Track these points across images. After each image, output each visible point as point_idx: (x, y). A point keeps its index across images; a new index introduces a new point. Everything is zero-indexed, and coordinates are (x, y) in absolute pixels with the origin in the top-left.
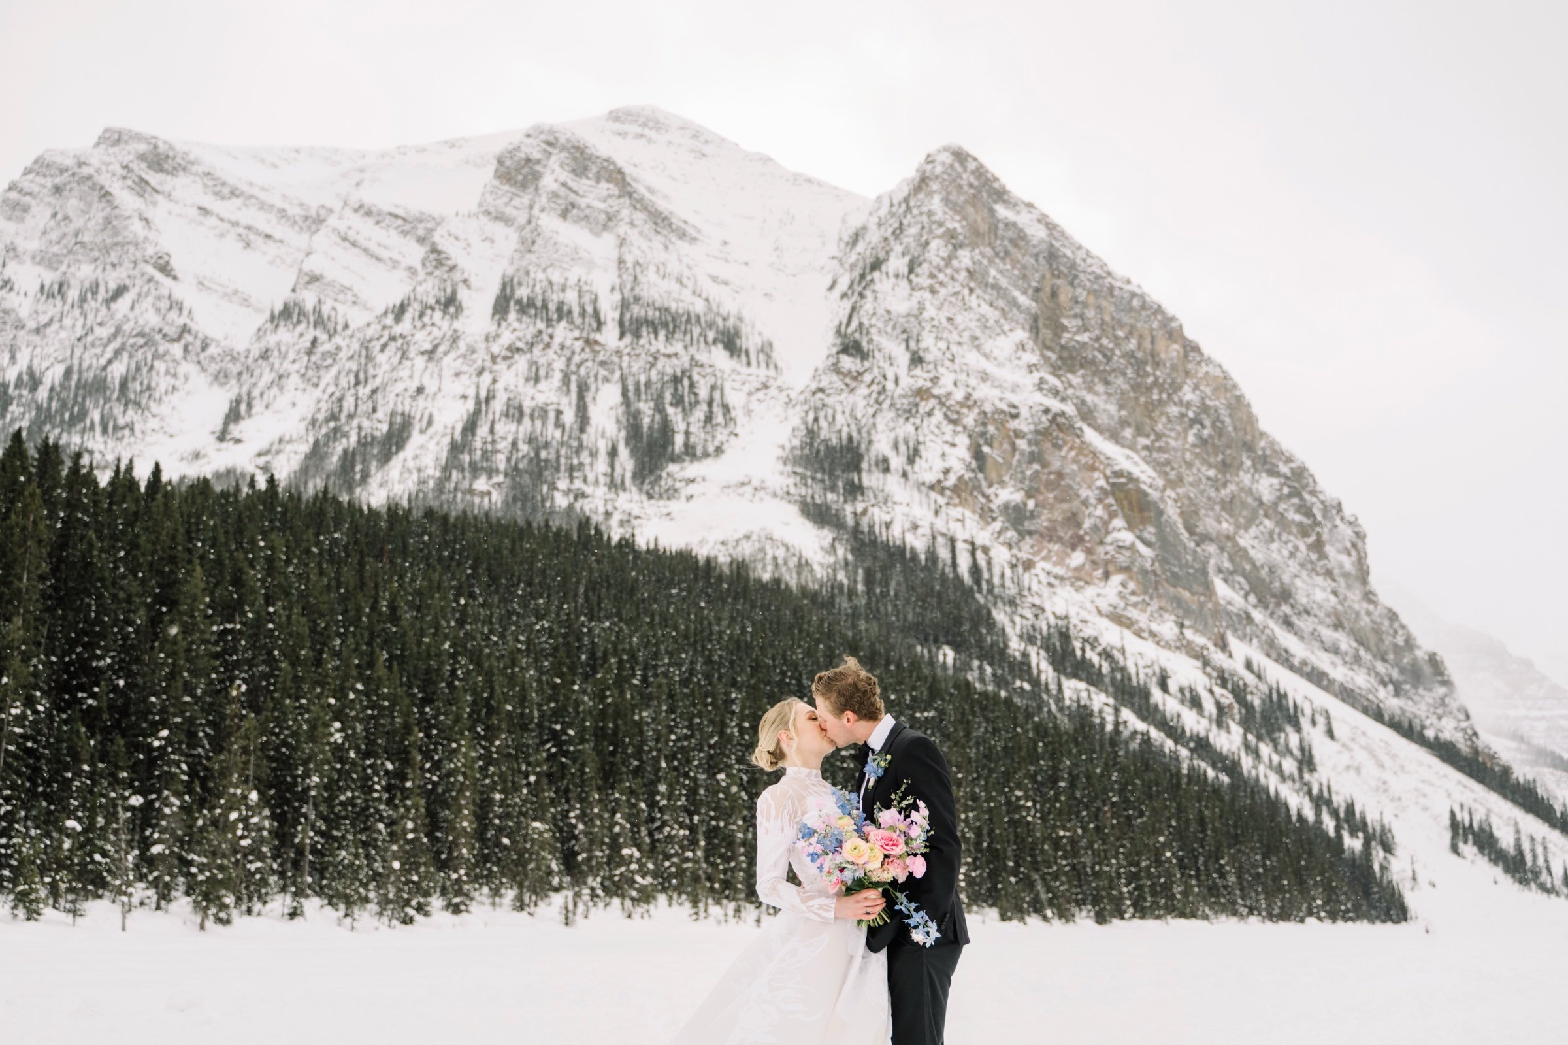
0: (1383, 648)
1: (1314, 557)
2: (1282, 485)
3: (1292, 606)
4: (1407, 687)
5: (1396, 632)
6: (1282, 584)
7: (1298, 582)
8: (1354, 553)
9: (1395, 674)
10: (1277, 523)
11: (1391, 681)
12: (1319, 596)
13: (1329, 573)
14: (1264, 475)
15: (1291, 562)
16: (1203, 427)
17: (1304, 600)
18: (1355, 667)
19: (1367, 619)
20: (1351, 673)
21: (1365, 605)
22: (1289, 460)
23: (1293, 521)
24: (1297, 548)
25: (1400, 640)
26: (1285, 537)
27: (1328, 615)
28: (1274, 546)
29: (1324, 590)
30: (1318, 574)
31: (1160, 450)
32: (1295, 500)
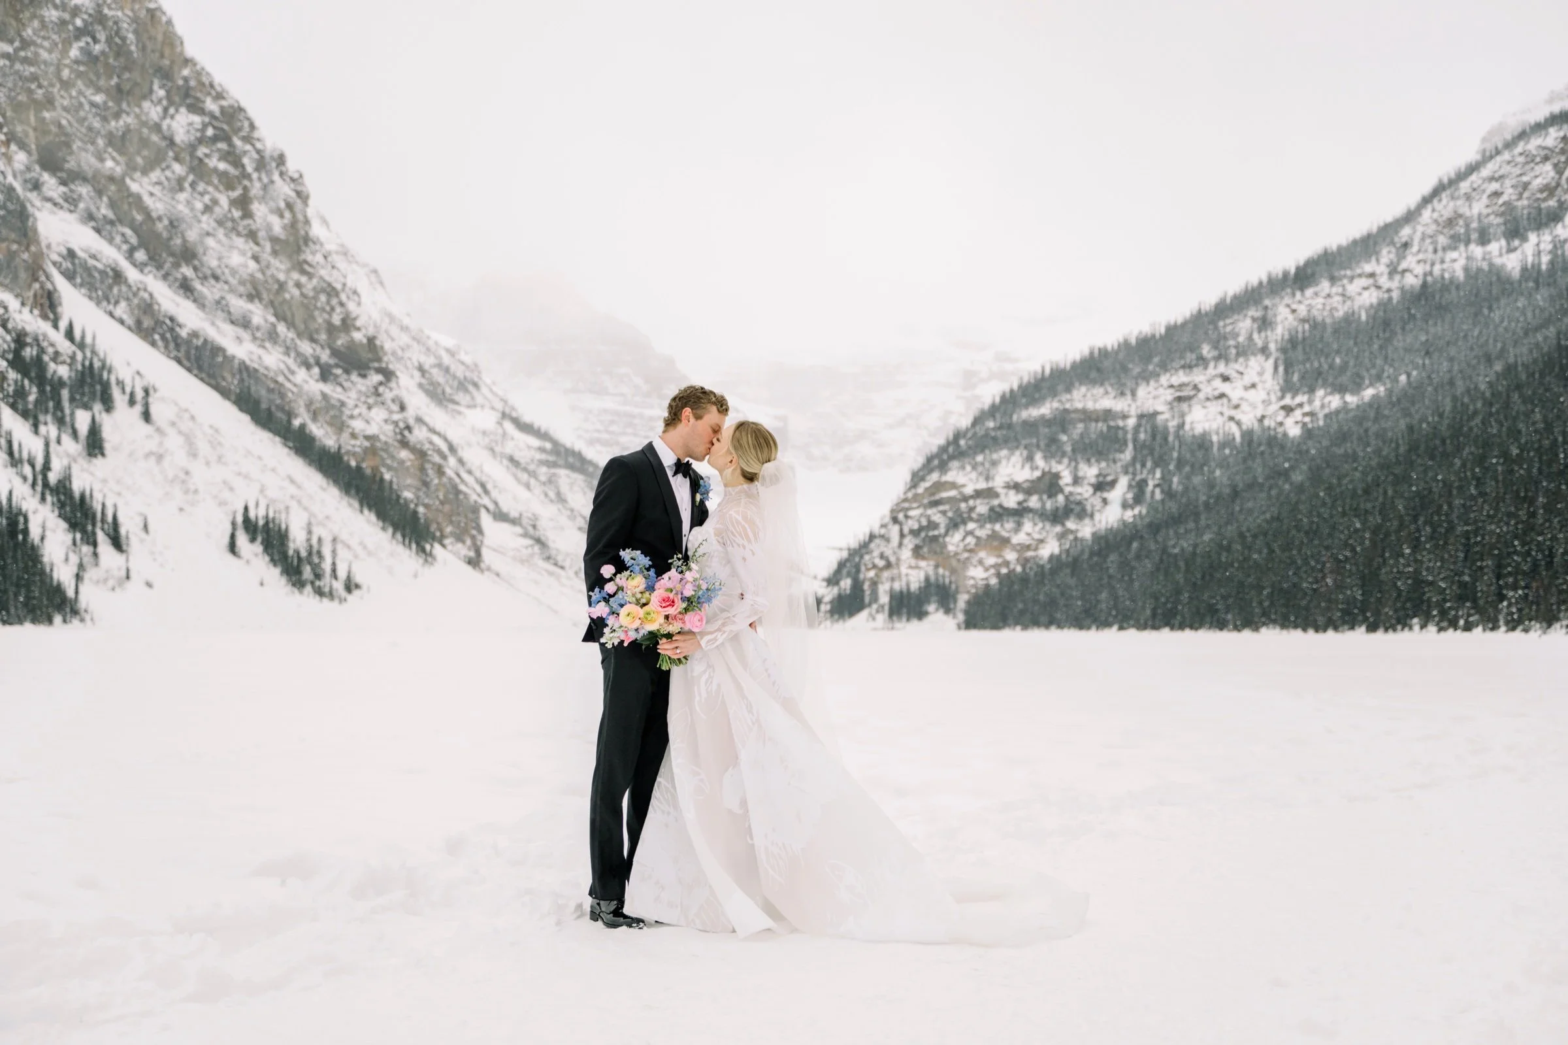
0: (313, 326)
1: (237, 214)
2: (205, 126)
3: (195, 269)
4: (339, 371)
5: (333, 309)
6: (185, 241)
7: (210, 242)
8: (287, 215)
9: (325, 356)
10: (192, 170)
11: (318, 363)
12: (235, 259)
13: (252, 235)
14: (183, 110)
15: (204, 218)
16: (95, 41)
17: (214, 263)
18: (268, 345)
19: (296, 292)
20: (261, 351)
21: (295, 276)
22: (219, 96)
23: (215, 170)
24: (215, 202)
25: (336, 319)
26: (201, 187)
27: (242, 282)
28: (182, 196)
29: (243, 253)
30: (239, 234)
31: (25, 61)
32: (222, 146)
